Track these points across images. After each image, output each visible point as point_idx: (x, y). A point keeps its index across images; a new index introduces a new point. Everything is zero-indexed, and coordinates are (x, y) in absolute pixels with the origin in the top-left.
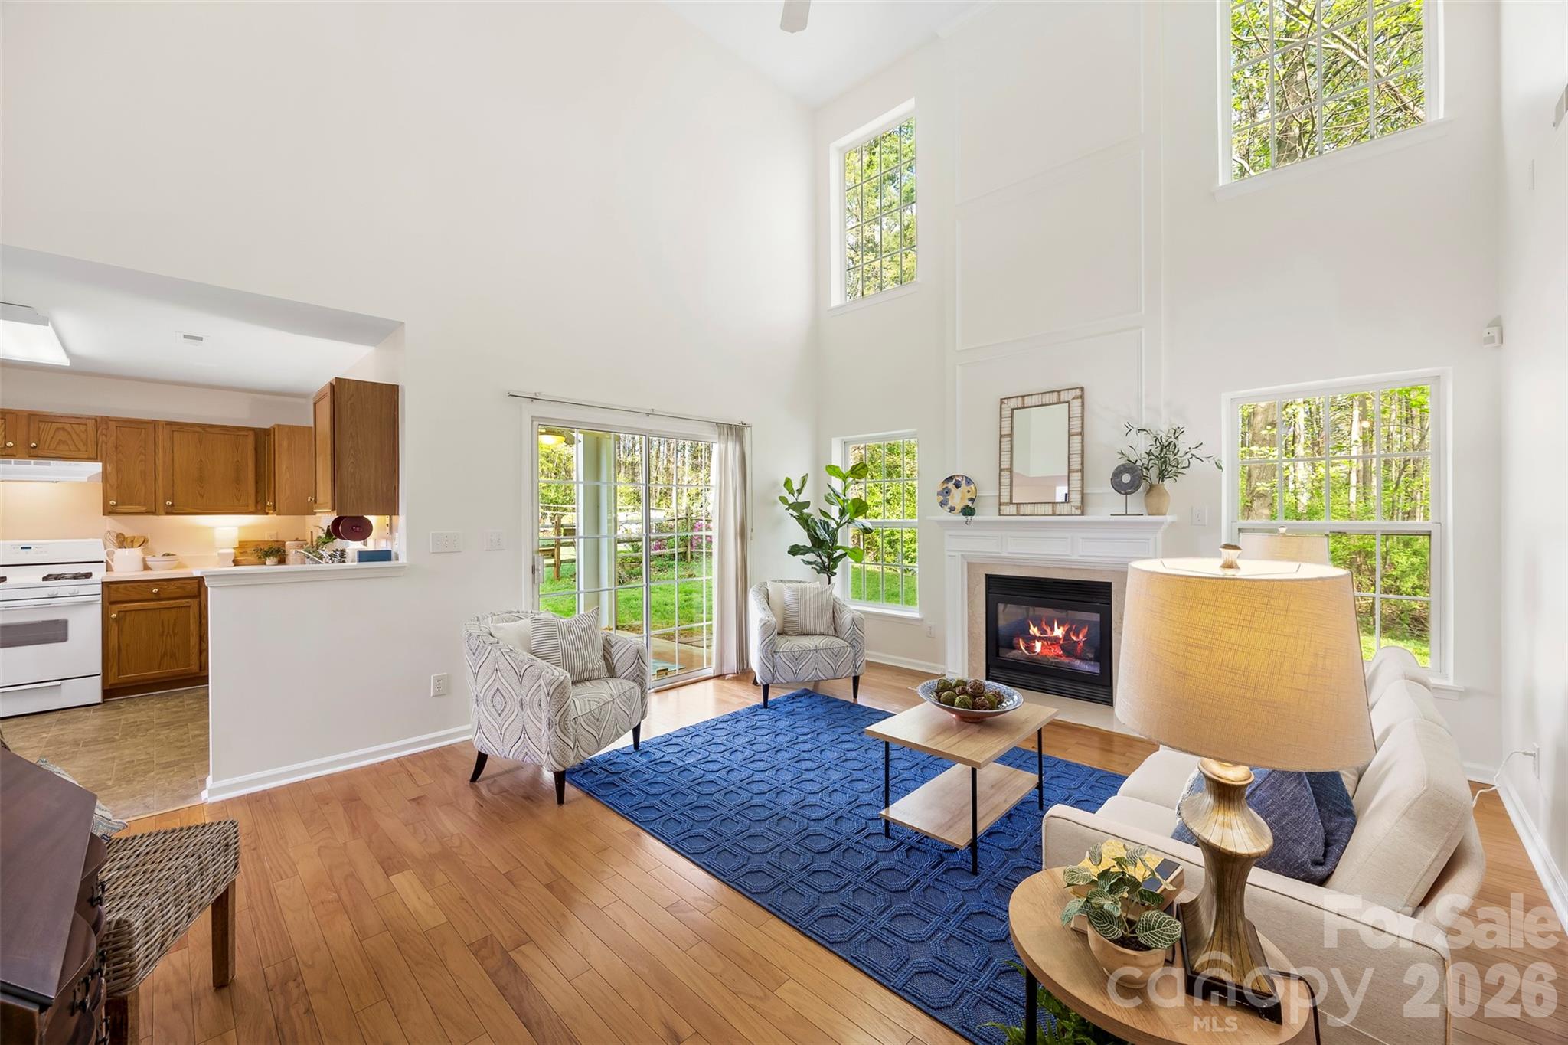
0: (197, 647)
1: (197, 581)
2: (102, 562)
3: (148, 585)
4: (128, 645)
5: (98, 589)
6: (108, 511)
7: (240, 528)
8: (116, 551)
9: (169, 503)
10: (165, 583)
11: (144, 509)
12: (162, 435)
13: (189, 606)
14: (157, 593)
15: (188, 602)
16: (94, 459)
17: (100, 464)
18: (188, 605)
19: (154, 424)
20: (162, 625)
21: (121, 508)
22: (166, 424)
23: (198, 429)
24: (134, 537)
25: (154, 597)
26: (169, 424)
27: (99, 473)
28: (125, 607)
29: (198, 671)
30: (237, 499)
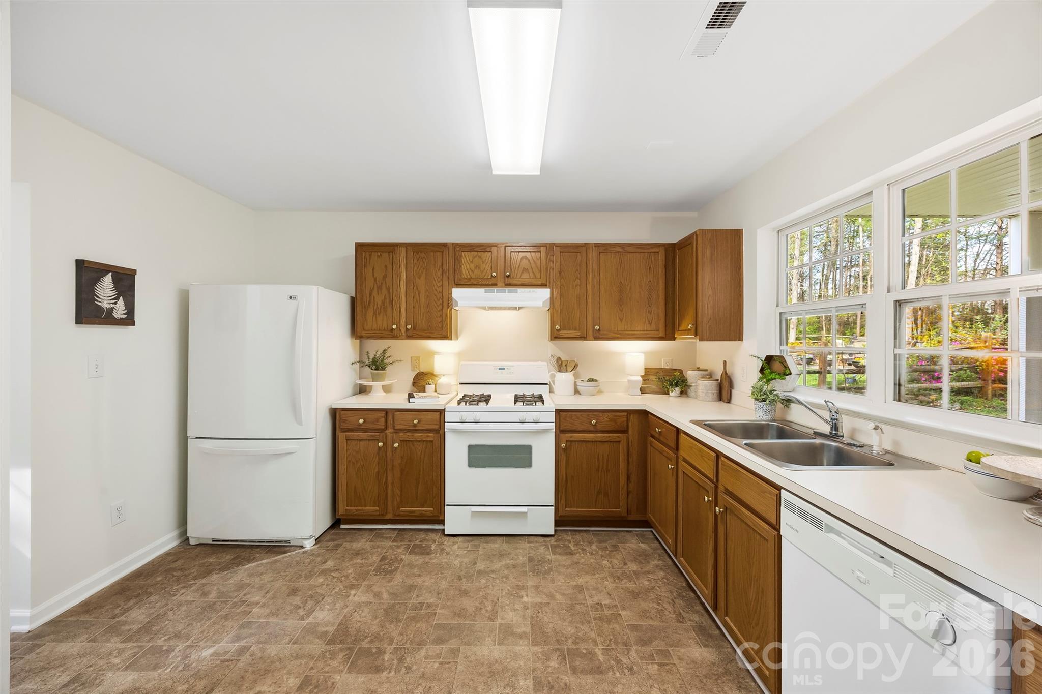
0: (625, 488)
1: (626, 414)
2: (546, 384)
3: (588, 416)
4: (572, 477)
5: (552, 417)
6: (555, 336)
7: (646, 353)
8: (556, 375)
9: (597, 327)
10: (601, 414)
11: (579, 334)
12: (593, 255)
13: (619, 442)
14: (595, 425)
15: (618, 437)
16: (544, 285)
17: (549, 289)
18: (619, 440)
19: (586, 245)
20: (598, 460)
21: (564, 333)
22: (595, 246)
23: (619, 249)
24: (567, 361)
25: (591, 428)
26: (598, 245)
27: (548, 299)
28: (571, 437)
29: (626, 514)
30: (649, 323)
